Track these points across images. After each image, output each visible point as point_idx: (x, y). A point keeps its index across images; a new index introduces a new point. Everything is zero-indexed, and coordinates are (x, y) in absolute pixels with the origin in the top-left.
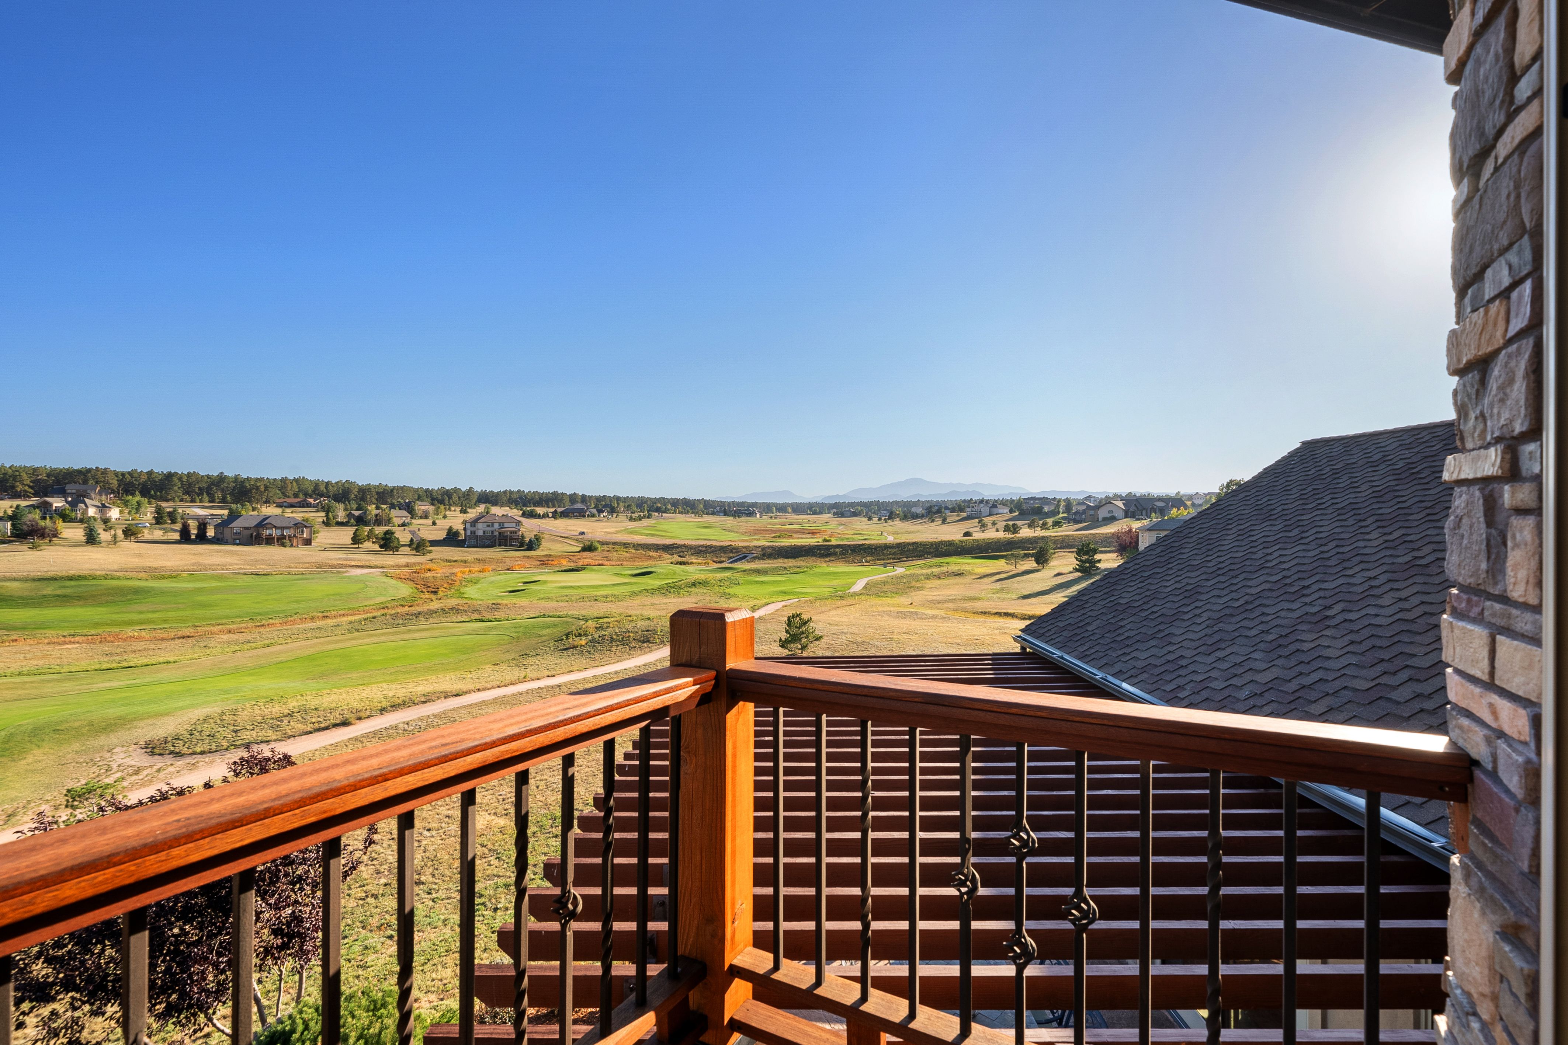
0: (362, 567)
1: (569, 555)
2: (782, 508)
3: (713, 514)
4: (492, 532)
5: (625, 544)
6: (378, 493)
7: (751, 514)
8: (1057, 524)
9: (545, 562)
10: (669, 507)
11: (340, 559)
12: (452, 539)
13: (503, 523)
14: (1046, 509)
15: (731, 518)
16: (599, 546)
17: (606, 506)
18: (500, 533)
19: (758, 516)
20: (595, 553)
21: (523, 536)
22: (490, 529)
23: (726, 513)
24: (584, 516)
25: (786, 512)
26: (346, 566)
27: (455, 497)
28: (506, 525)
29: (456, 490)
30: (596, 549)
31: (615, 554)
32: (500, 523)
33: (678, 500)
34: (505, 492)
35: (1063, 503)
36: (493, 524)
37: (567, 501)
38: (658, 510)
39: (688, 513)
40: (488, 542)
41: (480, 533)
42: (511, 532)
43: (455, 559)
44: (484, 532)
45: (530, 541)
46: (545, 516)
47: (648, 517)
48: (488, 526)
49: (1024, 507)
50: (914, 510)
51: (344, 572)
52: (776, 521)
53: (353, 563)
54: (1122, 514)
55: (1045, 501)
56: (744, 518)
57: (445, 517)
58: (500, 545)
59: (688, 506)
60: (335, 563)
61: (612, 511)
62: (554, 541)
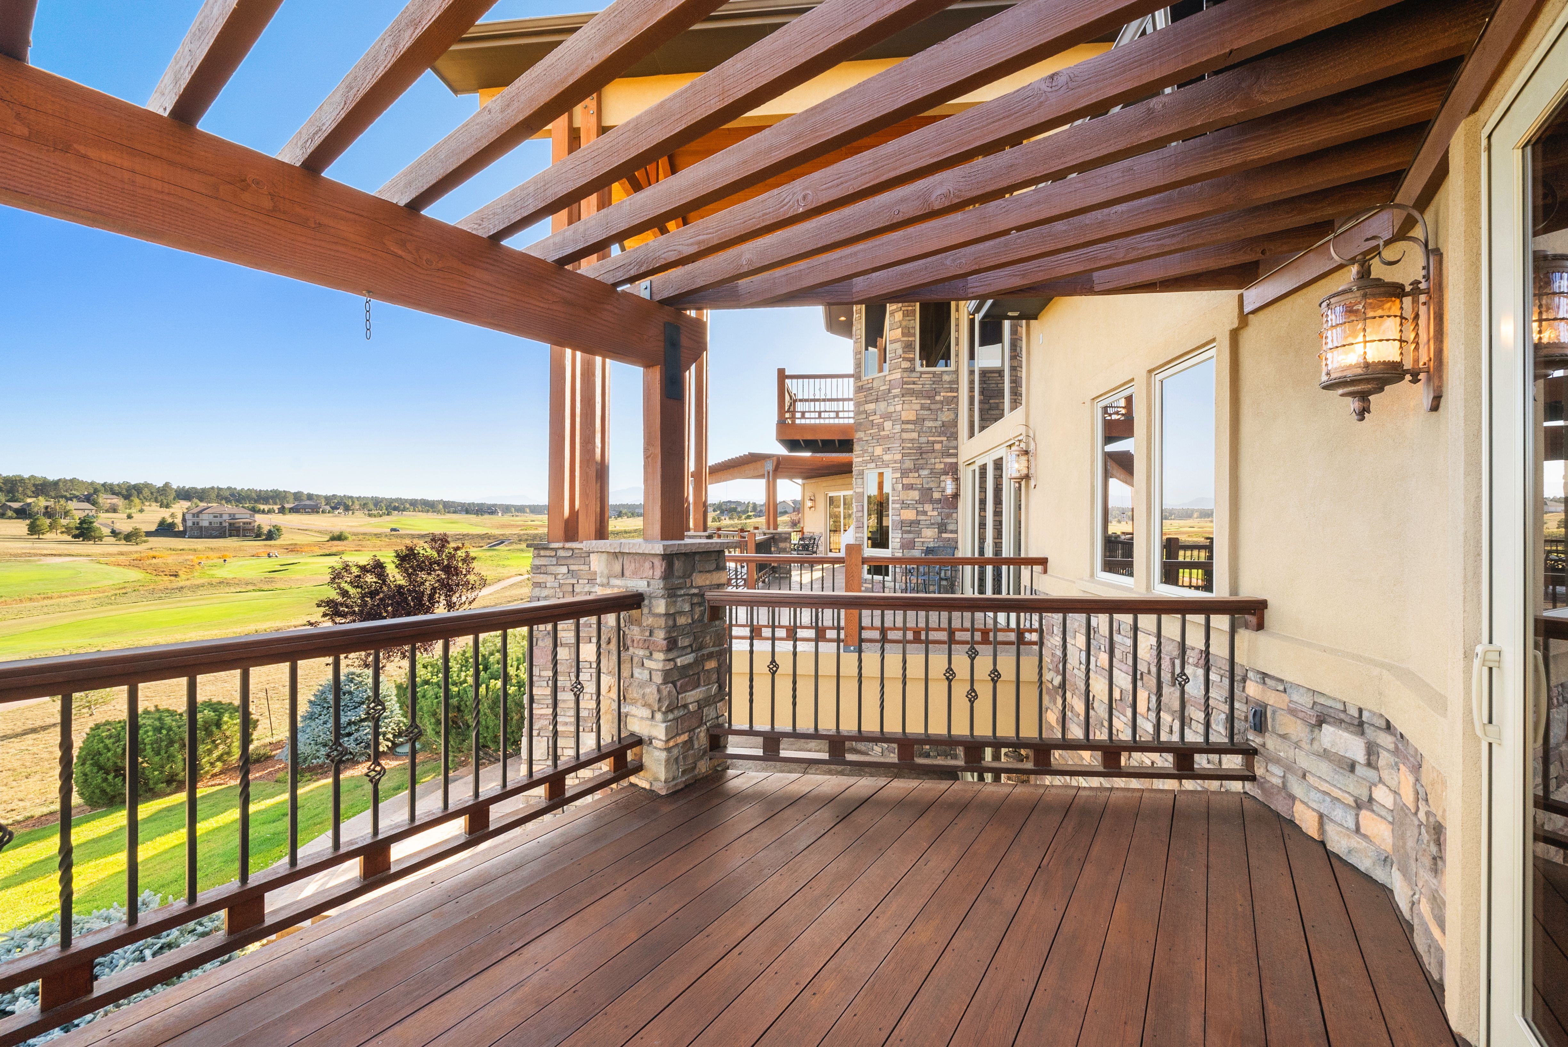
0: (60, 555)
1: (319, 544)
2: (520, 509)
3: (455, 512)
4: (221, 523)
5: (375, 535)
6: (34, 485)
7: (493, 512)
8: (749, 517)
9: (293, 549)
10: (408, 506)
11: (23, 548)
12: (165, 529)
13: (234, 514)
14: (739, 509)
15: (474, 516)
16: (349, 536)
17: (339, 503)
18: (230, 524)
19: (500, 514)
20: (345, 542)
21: (259, 527)
22: (218, 520)
23: (467, 512)
24: (318, 512)
25: (524, 512)
26: (35, 555)
27: (146, 492)
28: (237, 516)
29: (147, 485)
30: (346, 538)
31: (368, 542)
32: (230, 515)
33: (416, 500)
34: (213, 488)
35: (751, 505)
36: (221, 515)
37: (291, 498)
38: (396, 509)
39: (428, 511)
40: (215, 533)
41: (205, 524)
42: (244, 523)
43: (181, 547)
44: (210, 523)
45: (270, 531)
46: (270, 512)
47: (388, 515)
48: (215, 517)
49: (724, 507)
50: (637, 511)
51: (35, 561)
52: (517, 518)
53: (45, 552)
54: (792, 510)
55: (738, 503)
56: (486, 516)
57: (141, 511)
58: (230, 536)
59: (429, 506)
60: (19, 552)
61: (347, 508)
62: (292, 532)
